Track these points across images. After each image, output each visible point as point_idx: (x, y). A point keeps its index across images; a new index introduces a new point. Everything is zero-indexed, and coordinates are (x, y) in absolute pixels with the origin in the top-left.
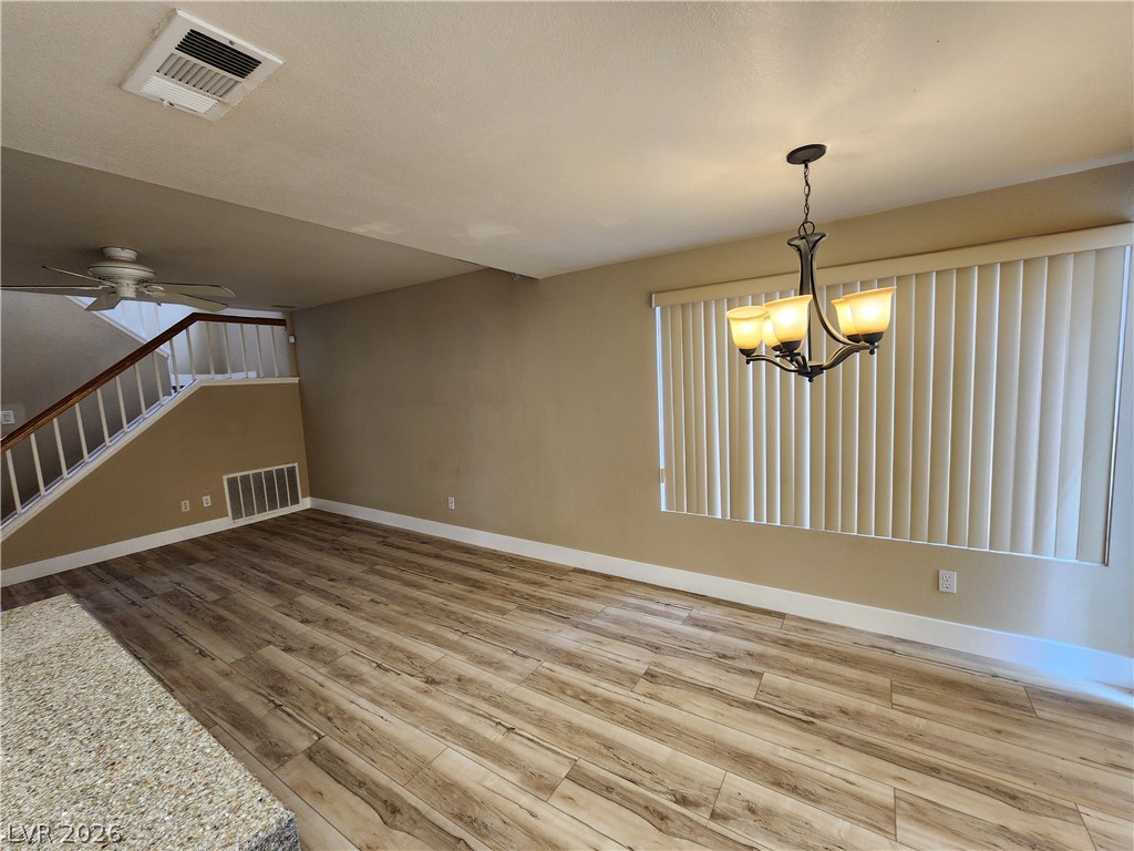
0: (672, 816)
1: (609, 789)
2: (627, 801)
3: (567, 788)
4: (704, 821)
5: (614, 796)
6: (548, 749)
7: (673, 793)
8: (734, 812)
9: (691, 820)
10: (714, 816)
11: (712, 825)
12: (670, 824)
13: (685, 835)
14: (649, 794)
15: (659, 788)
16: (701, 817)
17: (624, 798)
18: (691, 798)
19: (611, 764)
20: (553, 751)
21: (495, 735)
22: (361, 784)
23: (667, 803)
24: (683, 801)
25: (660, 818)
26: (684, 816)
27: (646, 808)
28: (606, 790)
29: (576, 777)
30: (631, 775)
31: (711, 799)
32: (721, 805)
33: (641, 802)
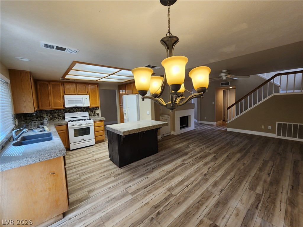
0: (156, 209)
1: (166, 200)
2: (162, 202)
3: (169, 193)
4: (152, 215)
5: (164, 200)
6: (180, 192)
7: (161, 212)
8: (152, 224)
9: (153, 213)
10: (152, 218)
11: (150, 217)
12: (154, 208)
13: (150, 210)
14: (163, 207)
15: (164, 210)
16: (154, 215)
17: (163, 202)
18: (159, 215)
19: (173, 202)
20: (179, 192)
21: (186, 183)
22: (176, 169)
23: (160, 209)
24: (159, 213)
25: (156, 207)
26: (155, 212)
27: (159, 205)
28: (166, 199)
29: (171, 196)
30: (169, 205)
31: (157, 220)
32: (155, 221)
33: (161, 205)
